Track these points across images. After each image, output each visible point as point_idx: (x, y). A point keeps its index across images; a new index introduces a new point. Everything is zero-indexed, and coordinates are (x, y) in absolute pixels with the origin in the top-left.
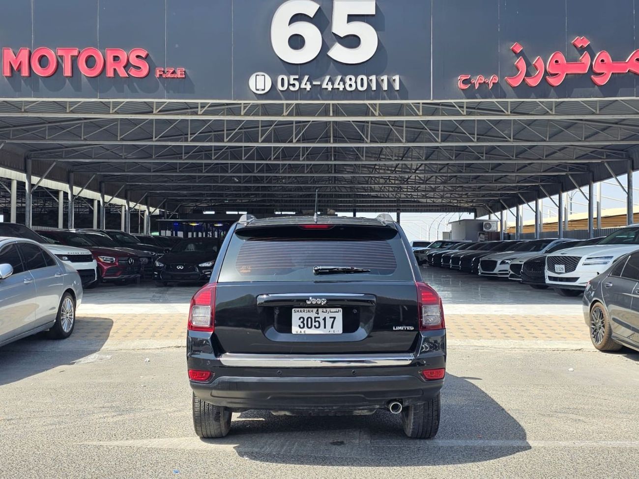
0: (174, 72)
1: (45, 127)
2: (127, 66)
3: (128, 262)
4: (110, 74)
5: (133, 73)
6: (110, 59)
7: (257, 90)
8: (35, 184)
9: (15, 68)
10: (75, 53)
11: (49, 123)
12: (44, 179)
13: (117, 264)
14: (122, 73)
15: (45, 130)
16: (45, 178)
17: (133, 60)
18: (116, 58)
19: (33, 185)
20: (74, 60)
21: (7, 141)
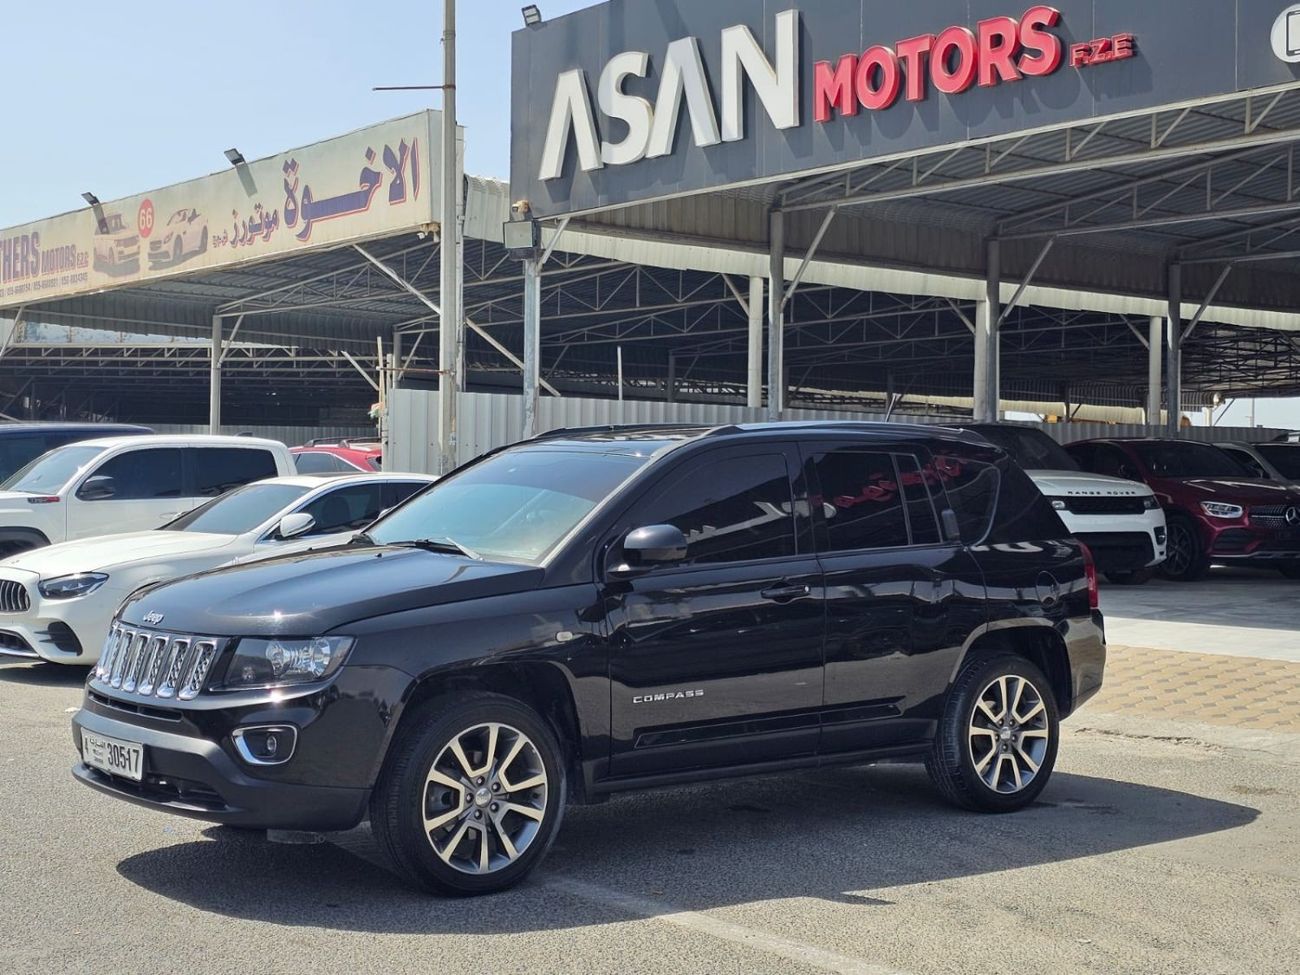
0: (1108, 47)
1: (1131, 189)
2: (1017, 54)
3: (1285, 519)
4: (985, 78)
5: (1029, 65)
6: (986, 43)
7: (1290, 53)
8: (1191, 318)
9: (832, 101)
10: (926, 47)
11: (1142, 177)
12: (1208, 307)
13: (1246, 521)
14: (1008, 72)
15: (1131, 197)
16: (1210, 304)
17: (1029, 39)
18: (997, 41)
19: (1186, 323)
20: (925, 60)
21: (1059, 234)
